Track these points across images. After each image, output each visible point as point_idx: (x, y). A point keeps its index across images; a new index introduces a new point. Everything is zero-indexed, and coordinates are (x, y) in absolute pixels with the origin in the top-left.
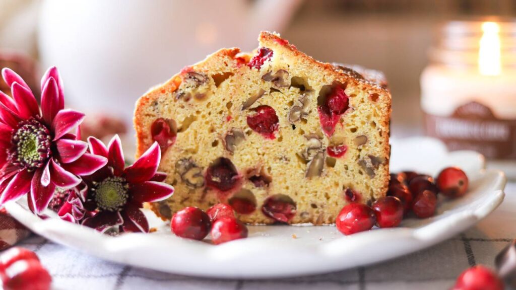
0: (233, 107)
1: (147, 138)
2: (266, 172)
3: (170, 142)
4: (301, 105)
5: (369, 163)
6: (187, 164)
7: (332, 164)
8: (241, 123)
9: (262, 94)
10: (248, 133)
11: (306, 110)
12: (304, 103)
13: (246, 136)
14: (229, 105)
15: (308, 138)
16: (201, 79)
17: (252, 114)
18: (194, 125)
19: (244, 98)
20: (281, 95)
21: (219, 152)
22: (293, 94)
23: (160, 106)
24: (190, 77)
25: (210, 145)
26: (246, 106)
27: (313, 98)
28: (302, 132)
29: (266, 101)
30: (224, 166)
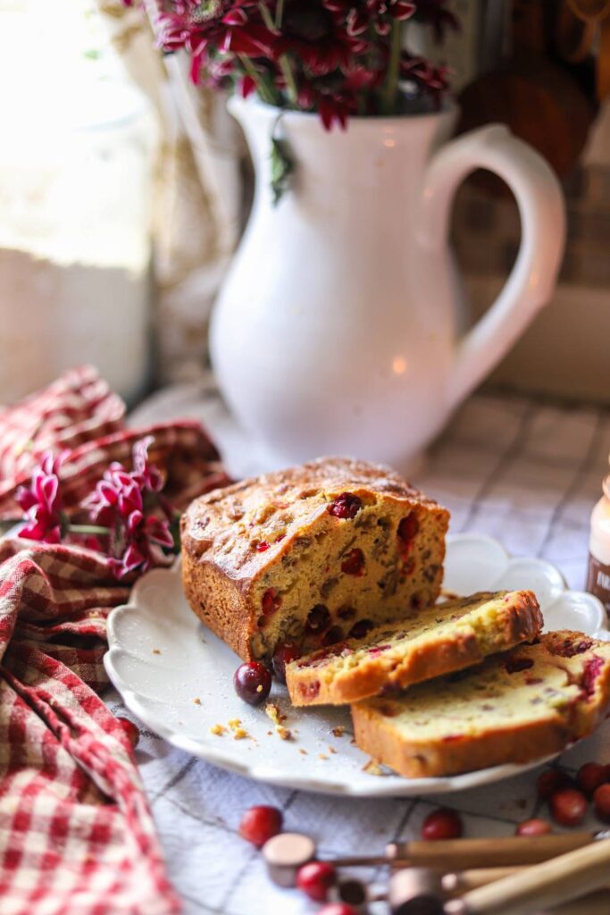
0: (331, 558)
1: (257, 609)
2: (354, 606)
3: (276, 606)
4: (384, 539)
5: (430, 572)
6: (291, 621)
7: (402, 581)
8: (336, 570)
9: (355, 539)
10: (342, 577)
11: (389, 542)
12: (387, 538)
13: (339, 580)
14: (328, 557)
15: (387, 566)
16: (307, 542)
17: (345, 560)
18: (299, 585)
19: (339, 549)
20: (369, 536)
21: (317, 600)
22: (378, 531)
23: (271, 578)
24: (298, 544)
25: (310, 597)
26: (341, 554)
27: (394, 533)
28: (383, 563)
29: (357, 545)
30: (319, 613)
